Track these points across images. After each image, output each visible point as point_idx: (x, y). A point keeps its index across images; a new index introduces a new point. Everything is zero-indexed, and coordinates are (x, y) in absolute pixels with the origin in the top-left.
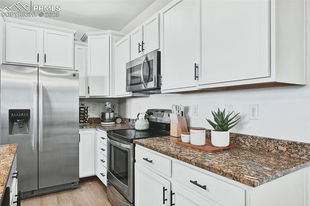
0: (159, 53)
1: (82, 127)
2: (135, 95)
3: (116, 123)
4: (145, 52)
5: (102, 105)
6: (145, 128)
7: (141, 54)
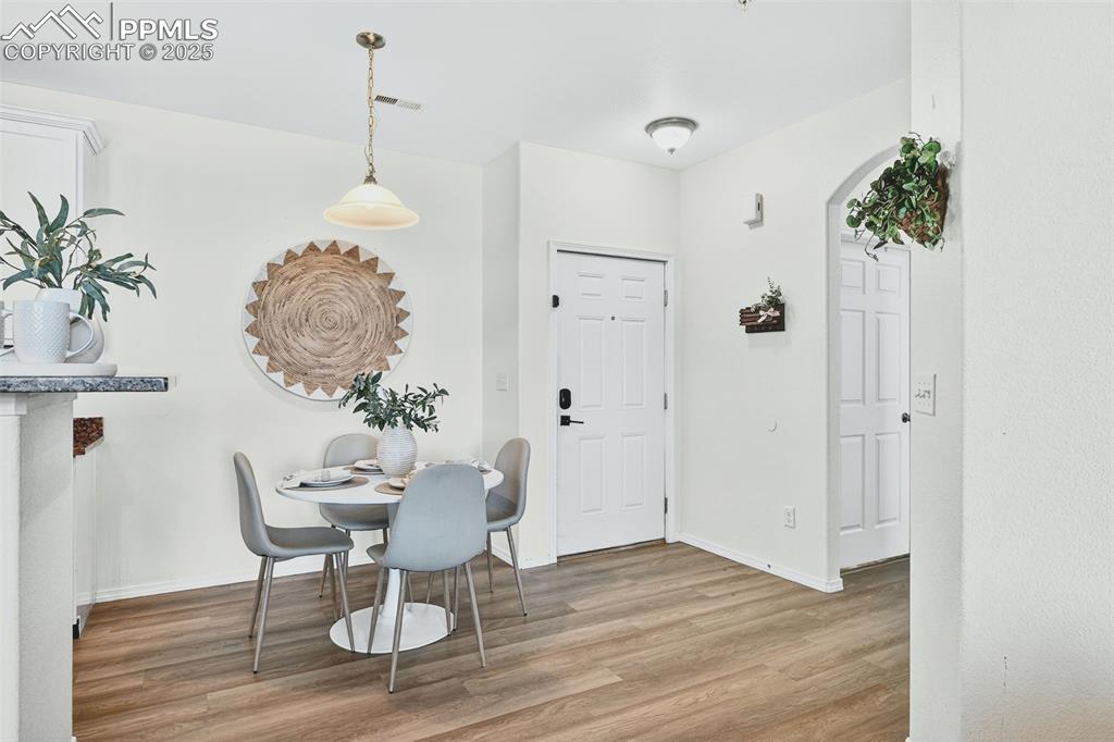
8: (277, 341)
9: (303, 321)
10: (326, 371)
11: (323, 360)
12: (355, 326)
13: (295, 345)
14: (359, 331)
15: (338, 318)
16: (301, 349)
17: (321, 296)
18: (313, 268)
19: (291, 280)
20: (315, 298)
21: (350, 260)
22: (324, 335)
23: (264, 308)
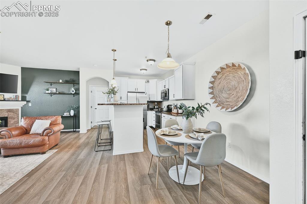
0: (168, 89)
1: (148, 110)
2: (164, 100)
3: (159, 110)
4: (166, 88)
5: (154, 103)
6: (166, 110)
7: (165, 89)
8: (217, 95)
9: (223, 89)
10: (228, 103)
11: (227, 100)
12: (236, 88)
13: (221, 96)
14: (238, 90)
15: (231, 87)
16: (222, 97)
17: (227, 81)
18: (225, 73)
19: (220, 79)
20: (225, 82)
21: (234, 68)
22: (228, 92)
23: (215, 87)
